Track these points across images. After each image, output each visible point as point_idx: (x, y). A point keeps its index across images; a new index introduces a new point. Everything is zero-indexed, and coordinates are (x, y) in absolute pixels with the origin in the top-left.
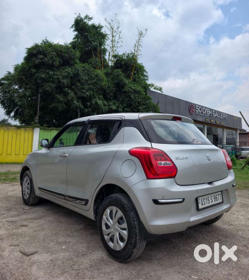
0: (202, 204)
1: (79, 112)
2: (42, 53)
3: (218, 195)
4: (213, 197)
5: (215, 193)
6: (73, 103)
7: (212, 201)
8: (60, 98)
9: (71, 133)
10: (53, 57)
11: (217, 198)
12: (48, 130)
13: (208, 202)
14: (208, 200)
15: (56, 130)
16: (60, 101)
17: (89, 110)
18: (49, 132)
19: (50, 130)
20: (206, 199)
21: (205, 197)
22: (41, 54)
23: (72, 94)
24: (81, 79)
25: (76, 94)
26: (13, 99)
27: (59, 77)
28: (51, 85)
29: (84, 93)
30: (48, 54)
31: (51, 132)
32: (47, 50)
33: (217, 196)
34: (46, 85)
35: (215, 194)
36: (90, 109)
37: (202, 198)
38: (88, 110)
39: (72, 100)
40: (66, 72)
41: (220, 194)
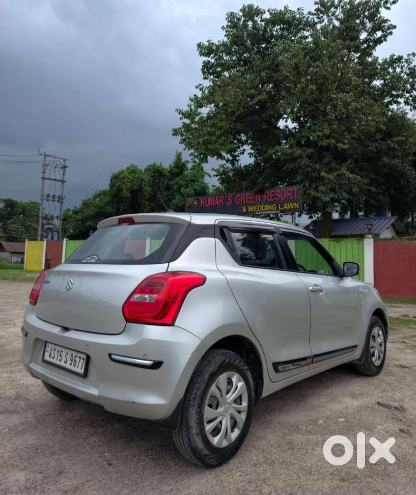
0: (50, 356)
3: (80, 358)
4: (70, 355)
5: (76, 352)
7: (65, 360)
11: (75, 360)
13: (59, 358)
14: (61, 356)
20: (58, 351)
21: (58, 348)
33: (77, 360)
35: (75, 354)
37: (54, 347)
41: (83, 359)
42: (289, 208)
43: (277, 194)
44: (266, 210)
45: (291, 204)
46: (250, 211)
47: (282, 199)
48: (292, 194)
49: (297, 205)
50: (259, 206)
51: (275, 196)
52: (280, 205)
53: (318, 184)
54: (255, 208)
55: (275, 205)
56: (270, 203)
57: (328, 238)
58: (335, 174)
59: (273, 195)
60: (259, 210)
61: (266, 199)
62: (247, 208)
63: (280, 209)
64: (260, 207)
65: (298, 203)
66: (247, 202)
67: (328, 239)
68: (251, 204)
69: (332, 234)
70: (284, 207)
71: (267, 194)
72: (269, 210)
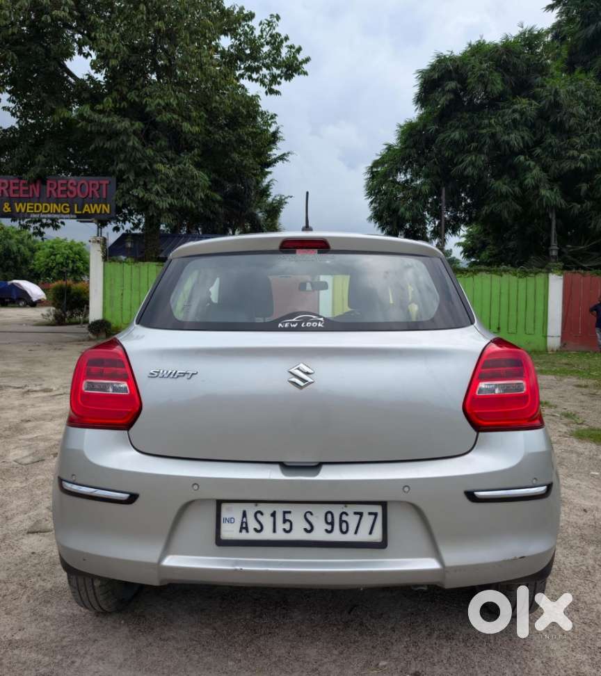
1: (554, 218)
2: (454, 75)
6: (538, 195)
8: (502, 186)
9: (529, 278)
10: (482, 76)
12: (466, 274)
15: (486, 271)
16: (502, 194)
17: (584, 205)
18: (471, 278)
19: (472, 273)
22: (451, 79)
23: (536, 171)
24: (564, 119)
25: (545, 169)
26: (394, 206)
27: (494, 131)
28: (476, 160)
29: (573, 158)
30: (470, 73)
31: (475, 277)
32: (467, 64)
34: (463, 161)
36: (588, 204)
38: (582, 207)
39: (537, 187)
40: (514, 111)
42: (93, 212)
43: (71, 188)
44: (49, 213)
45: (96, 206)
46: (18, 210)
47: (80, 195)
48: (97, 190)
49: (106, 209)
50: (36, 205)
51: (67, 189)
52: (76, 206)
53: (147, 180)
54: (28, 207)
55: (68, 205)
56: (58, 201)
57: (155, 261)
58: (176, 168)
59: (65, 188)
60: (35, 211)
61: (50, 192)
62: (11, 206)
63: (76, 212)
64: (38, 206)
65: (108, 206)
66: (12, 195)
67: (155, 263)
68: (20, 200)
69: (161, 256)
70: (85, 210)
71: (51, 185)
72: (56, 213)
